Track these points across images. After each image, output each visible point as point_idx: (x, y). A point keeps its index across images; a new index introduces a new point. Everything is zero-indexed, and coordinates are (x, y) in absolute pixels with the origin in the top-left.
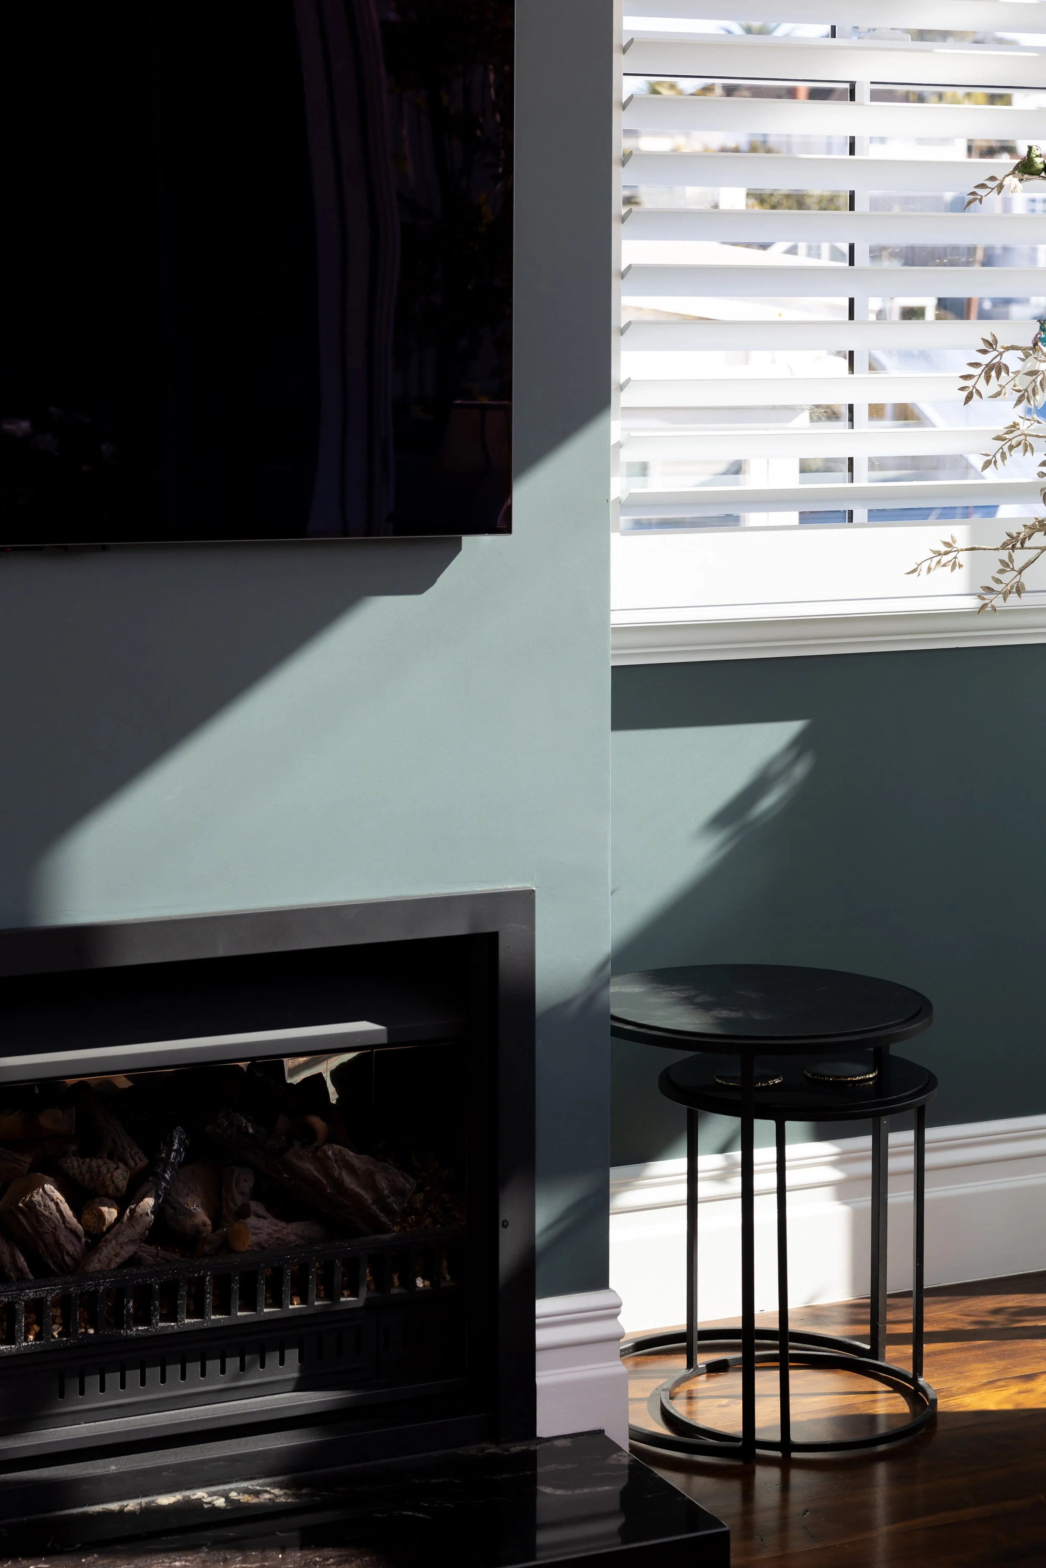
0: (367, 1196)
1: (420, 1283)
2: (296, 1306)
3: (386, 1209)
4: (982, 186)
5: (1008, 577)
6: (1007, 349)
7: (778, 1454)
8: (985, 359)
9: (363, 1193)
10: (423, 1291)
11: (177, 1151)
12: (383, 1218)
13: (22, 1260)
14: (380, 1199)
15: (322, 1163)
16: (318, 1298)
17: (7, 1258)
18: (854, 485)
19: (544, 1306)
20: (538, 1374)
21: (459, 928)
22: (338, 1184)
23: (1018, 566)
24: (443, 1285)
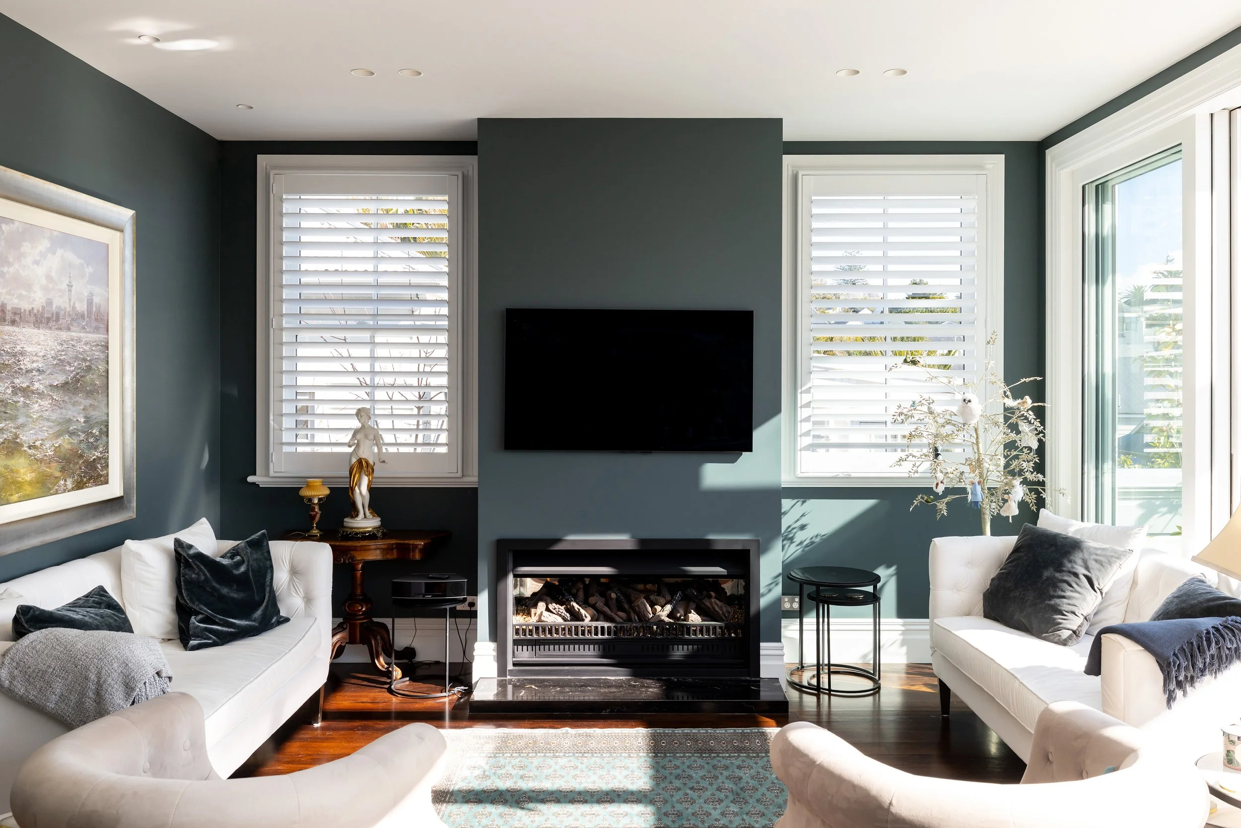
0: (721, 612)
1: (733, 635)
2: (700, 636)
3: (725, 616)
4: (893, 366)
5: (915, 469)
6: (904, 408)
7: (828, 692)
8: (899, 411)
9: (720, 611)
10: (733, 637)
11: (678, 597)
12: (724, 618)
13: (636, 618)
14: (723, 613)
15: (711, 603)
16: (706, 635)
17: (633, 617)
18: (887, 442)
19: (762, 645)
20: (761, 661)
21: (739, 547)
22: (714, 608)
23: (917, 465)
24: (739, 636)
